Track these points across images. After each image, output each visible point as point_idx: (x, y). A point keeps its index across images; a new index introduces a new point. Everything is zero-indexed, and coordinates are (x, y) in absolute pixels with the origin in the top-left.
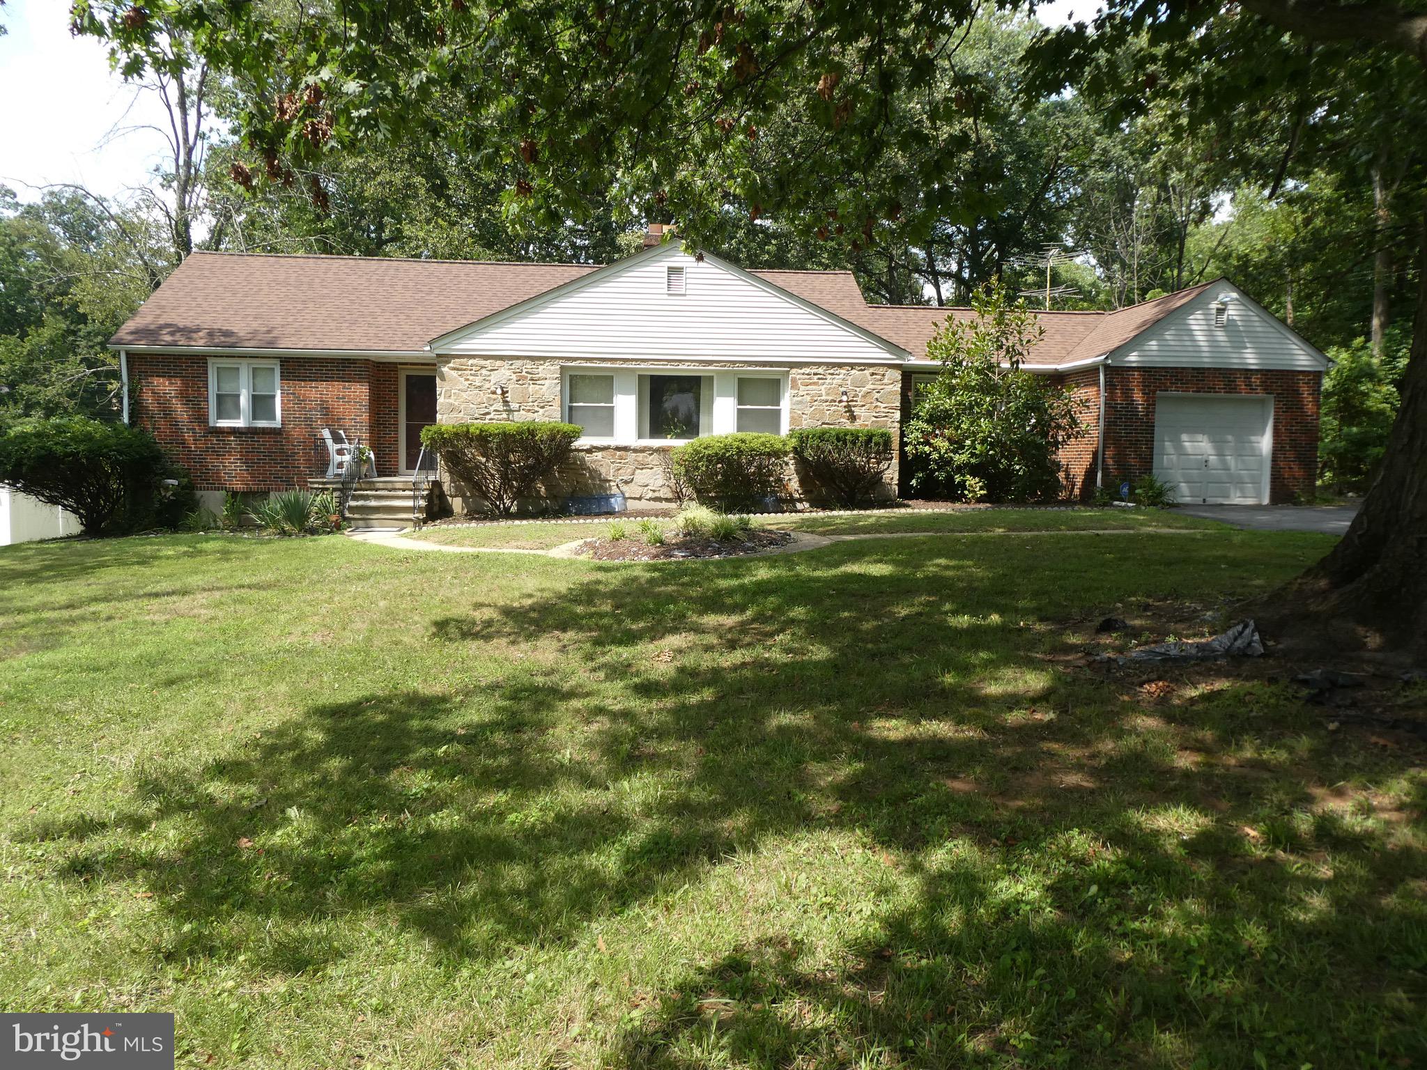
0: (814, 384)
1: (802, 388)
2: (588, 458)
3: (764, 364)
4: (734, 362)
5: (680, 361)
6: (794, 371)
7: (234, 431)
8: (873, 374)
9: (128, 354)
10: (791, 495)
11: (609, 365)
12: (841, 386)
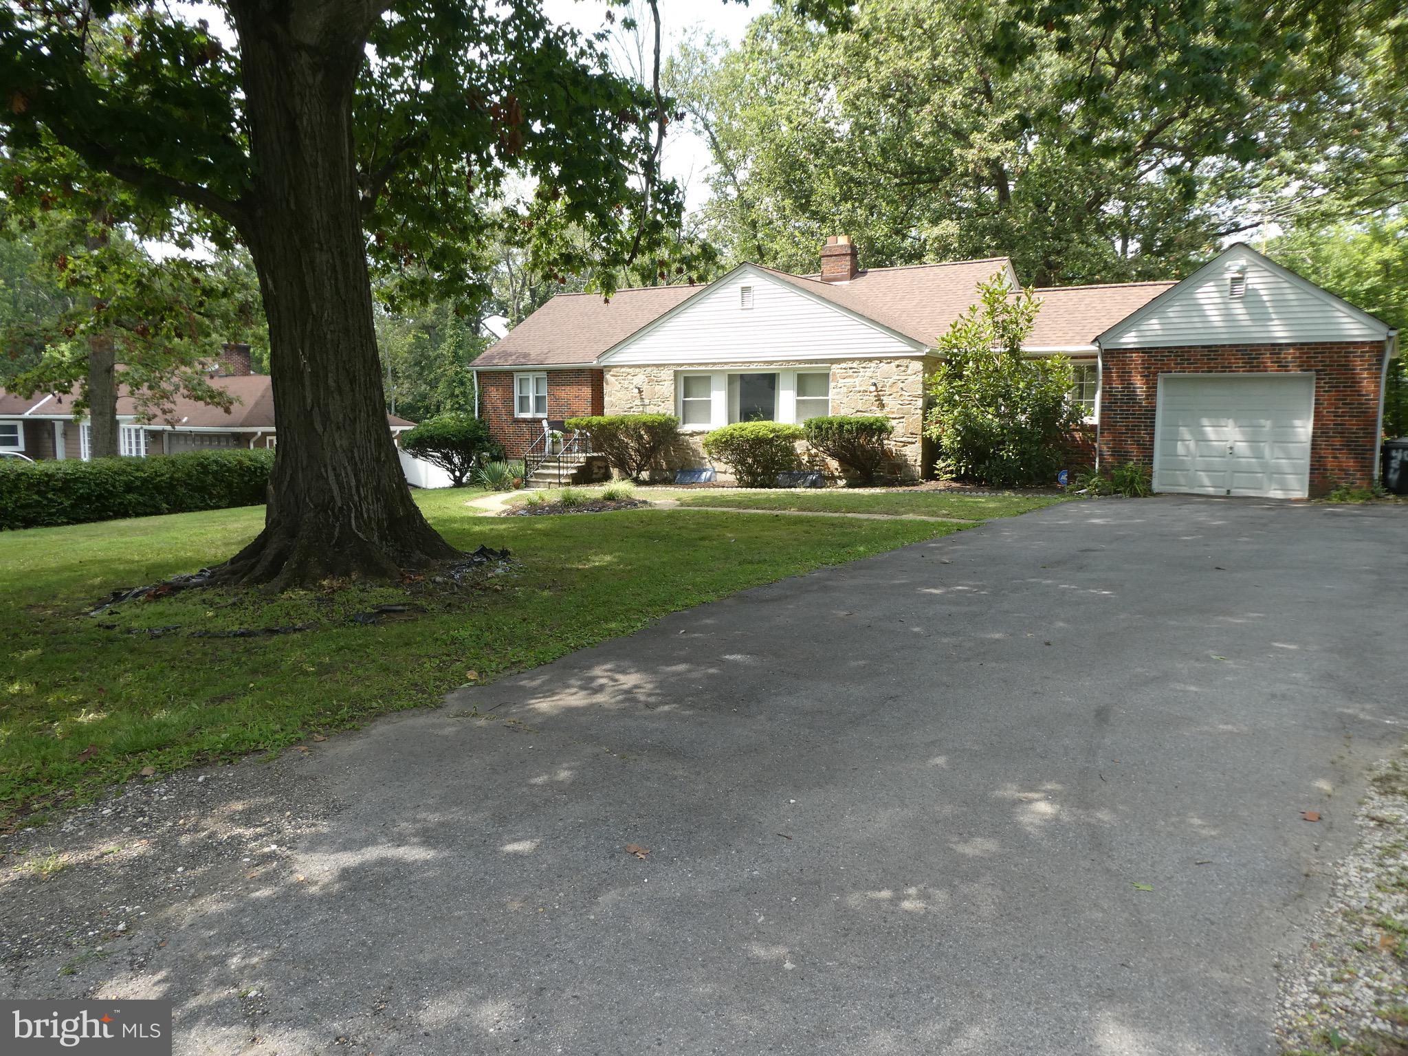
0: (850, 376)
1: (841, 381)
2: (691, 440)
3: (811, 361)
4: (788, 361)
5: (751, 362)
6: (834, 366)
7: (525, 421)
8: (898, 366)
9: (477, 372)
10: (832, 473)
11: (709, 368)
12: (871, 377)
